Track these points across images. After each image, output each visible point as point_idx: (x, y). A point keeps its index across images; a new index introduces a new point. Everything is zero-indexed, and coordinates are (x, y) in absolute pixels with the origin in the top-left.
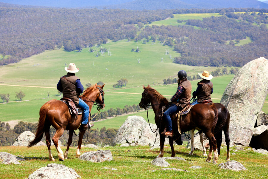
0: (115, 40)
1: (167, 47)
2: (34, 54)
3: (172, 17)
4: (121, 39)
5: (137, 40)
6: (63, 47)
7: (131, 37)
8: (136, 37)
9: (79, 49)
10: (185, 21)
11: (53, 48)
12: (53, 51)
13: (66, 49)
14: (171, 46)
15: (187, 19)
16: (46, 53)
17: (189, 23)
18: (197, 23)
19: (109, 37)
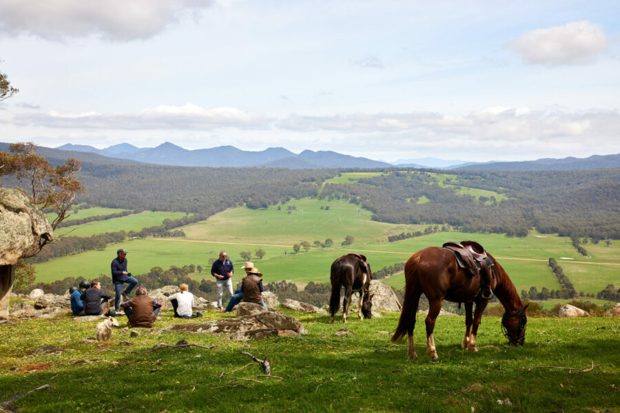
0: (298, 198)
1: (353, 205)
2: (217, 212)
3: (340, 176)
4: (303, 197)
5: (321, 198)
6: (245, 204)
7: (313, 194)
8: (318, 195)
9: (265, 206)
10: (357, 179)
11: (235, 206)
12: (236, 209)
13: (251, 206)
14: (358, 204)
15: (359, 177)
16: (229, 211)
17: (361, 181)
18: (369, 182)
19: (291, 195)
